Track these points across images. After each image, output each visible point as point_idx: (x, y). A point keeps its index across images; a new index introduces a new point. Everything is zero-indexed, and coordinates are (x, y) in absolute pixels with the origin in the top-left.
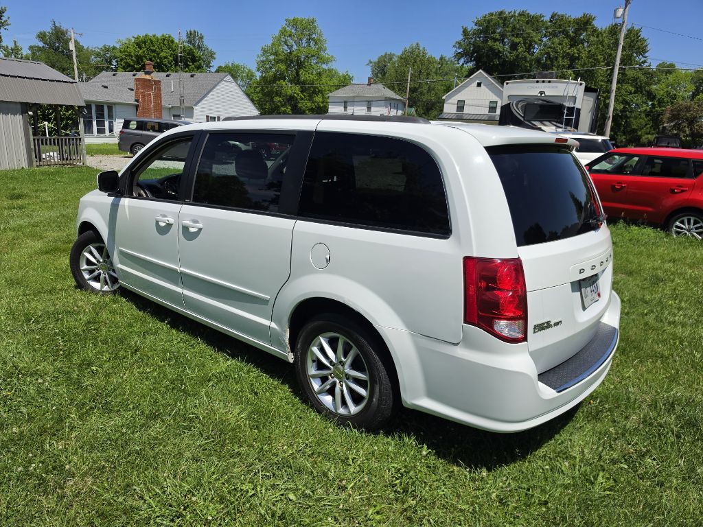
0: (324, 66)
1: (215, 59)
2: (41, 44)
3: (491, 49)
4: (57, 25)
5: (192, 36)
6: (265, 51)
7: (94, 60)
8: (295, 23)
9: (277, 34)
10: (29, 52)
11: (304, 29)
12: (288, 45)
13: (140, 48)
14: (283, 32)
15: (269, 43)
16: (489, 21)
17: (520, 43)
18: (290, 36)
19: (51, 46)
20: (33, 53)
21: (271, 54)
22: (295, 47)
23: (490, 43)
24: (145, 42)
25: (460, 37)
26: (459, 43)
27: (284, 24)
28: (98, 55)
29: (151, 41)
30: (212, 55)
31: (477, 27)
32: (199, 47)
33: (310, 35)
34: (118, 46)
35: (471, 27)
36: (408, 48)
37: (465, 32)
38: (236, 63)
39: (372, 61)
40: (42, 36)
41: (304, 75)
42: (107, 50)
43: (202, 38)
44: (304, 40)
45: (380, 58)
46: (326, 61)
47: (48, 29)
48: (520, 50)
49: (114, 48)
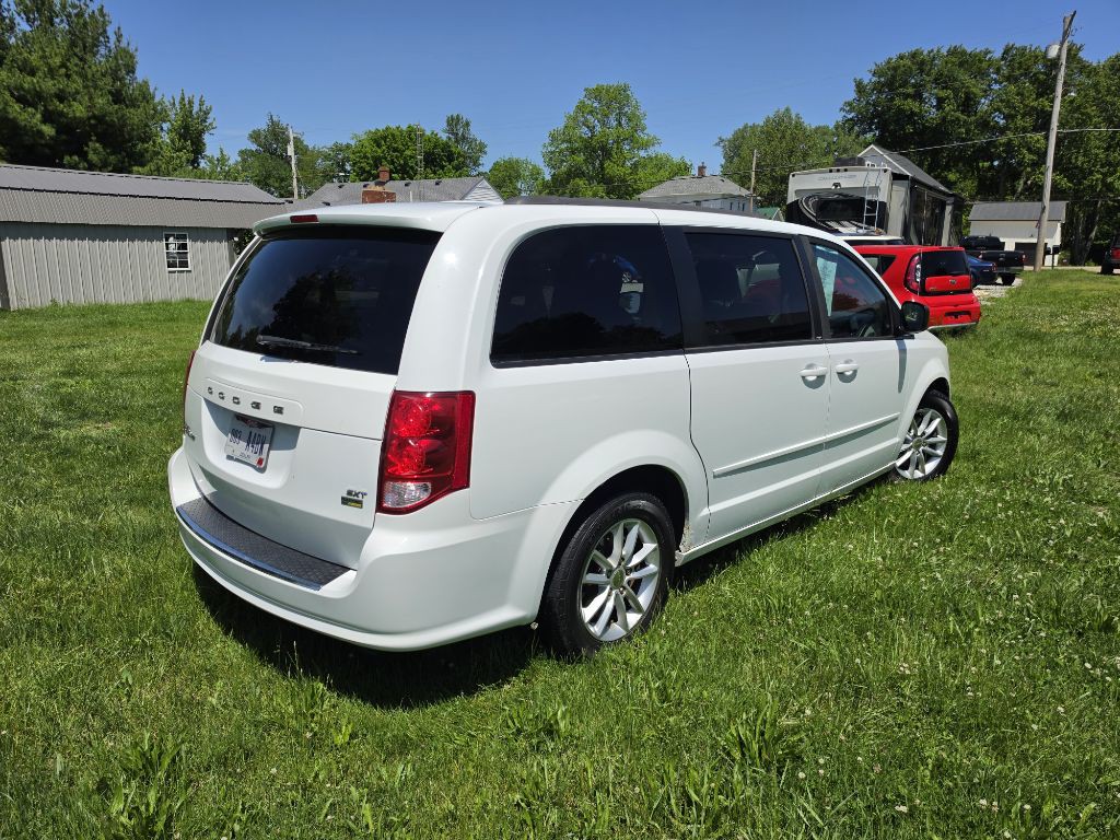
0: (642, 153)
1: (485, 153)
2: (254, 147)
3: (900, 111)
4: (275, 119)
5: (453, 122)
6: (553, 138)
7: (321, 164)
8: (596, 94)
9: (572, 110)
10: (239, 159)
11: (612, 101)
12: (588, 127)
13: (379, 146)
14: (581, 108)
15: (561, 127)
16: (895, 69)
17: (947, 97)
18: (591, 112)
19: (268, 149)
20: (244, 160)
21: (563, 142)
22: (598, 128)
23: (897, 102)
24: (385, 138)
25: (852, 95)
26: (850, 104)
27: (581, 95)
28: (326, 157)
29: (393, 135)
30: (482, 148)
31: (874, 79)
32: (464, 138)
33: (620, 108)
34: (353, 143)
35: (867, 78)
36: (771, 116)
37: (860, 87)
38: (515, 157)
39: (724, 138)
40: (255, 137)
41: (612, 169)
42: (338, 149)
43: (468, 124)
44: (612, 117)
45: (736, 133)
46: (645, 146)
47: (263, 125)
48: (947, 109)
49: (348, 146)
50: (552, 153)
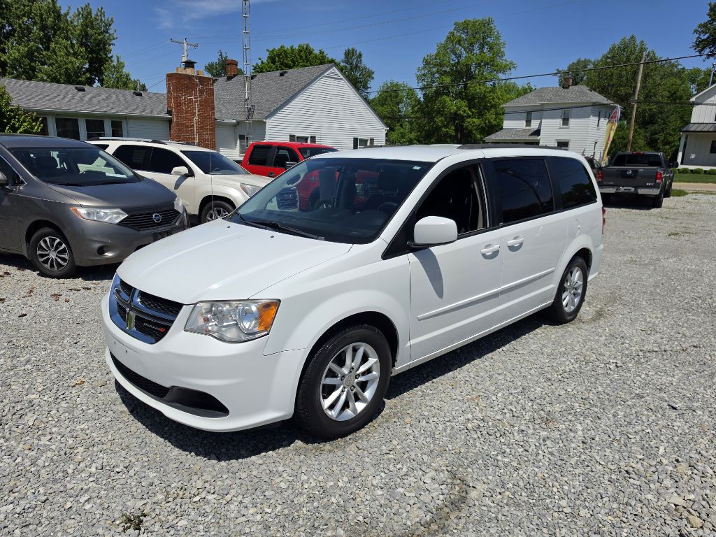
0: (501, 76)
1: (373, 78)
5: (349, 54)
6: (427, 63)
8: (465, 27)
9: (443, 42)
11: (478, 32)
12: (455, 55)
14: (450, 39)
15: (434, 53)
18: (459, 42)
21: (434, 66)
22: (464, 54)
27: (451, 28)
30: (370, 75)
32: (357, 66)
33: (484, 39)
38: (396, 81)
41: (476, 88)
43: (360, 56)
44: (476, 46)
46: (503, 69)
50: (424, 75)
